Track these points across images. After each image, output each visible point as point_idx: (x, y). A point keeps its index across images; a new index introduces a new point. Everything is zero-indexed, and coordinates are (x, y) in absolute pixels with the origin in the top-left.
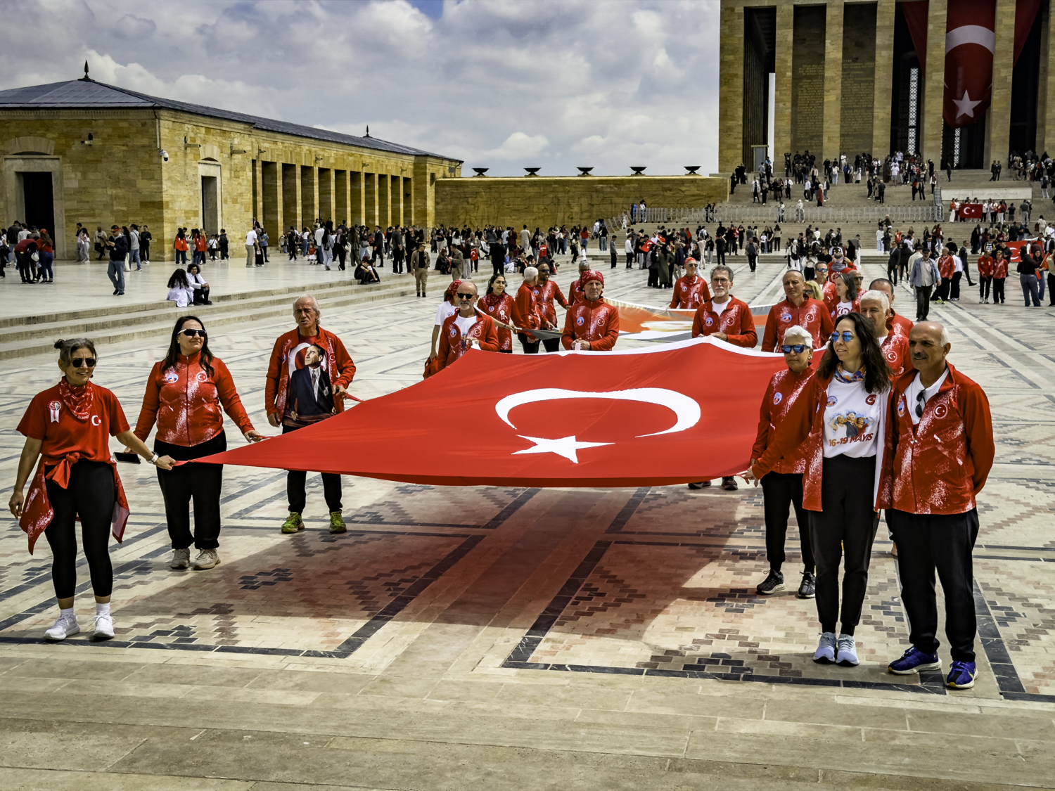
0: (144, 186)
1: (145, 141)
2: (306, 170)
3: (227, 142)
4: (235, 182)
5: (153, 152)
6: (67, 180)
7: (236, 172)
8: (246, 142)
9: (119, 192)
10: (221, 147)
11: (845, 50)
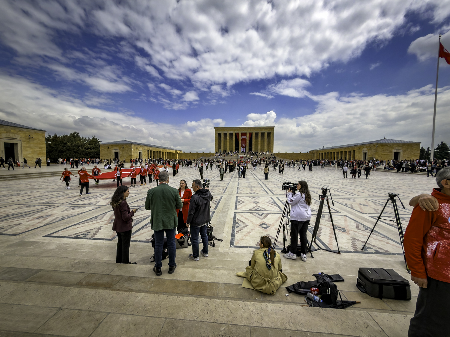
0: (130, 154)
1: (130, 148)
2: (157, 152)
3: (143, 148)
4: (145, 153)
5: (131, 149)
6: (120, 153)
7: (145, 152)
8: (147, 148)
9: (127, 154)
10: (142, 149)
11: (230, 138)
